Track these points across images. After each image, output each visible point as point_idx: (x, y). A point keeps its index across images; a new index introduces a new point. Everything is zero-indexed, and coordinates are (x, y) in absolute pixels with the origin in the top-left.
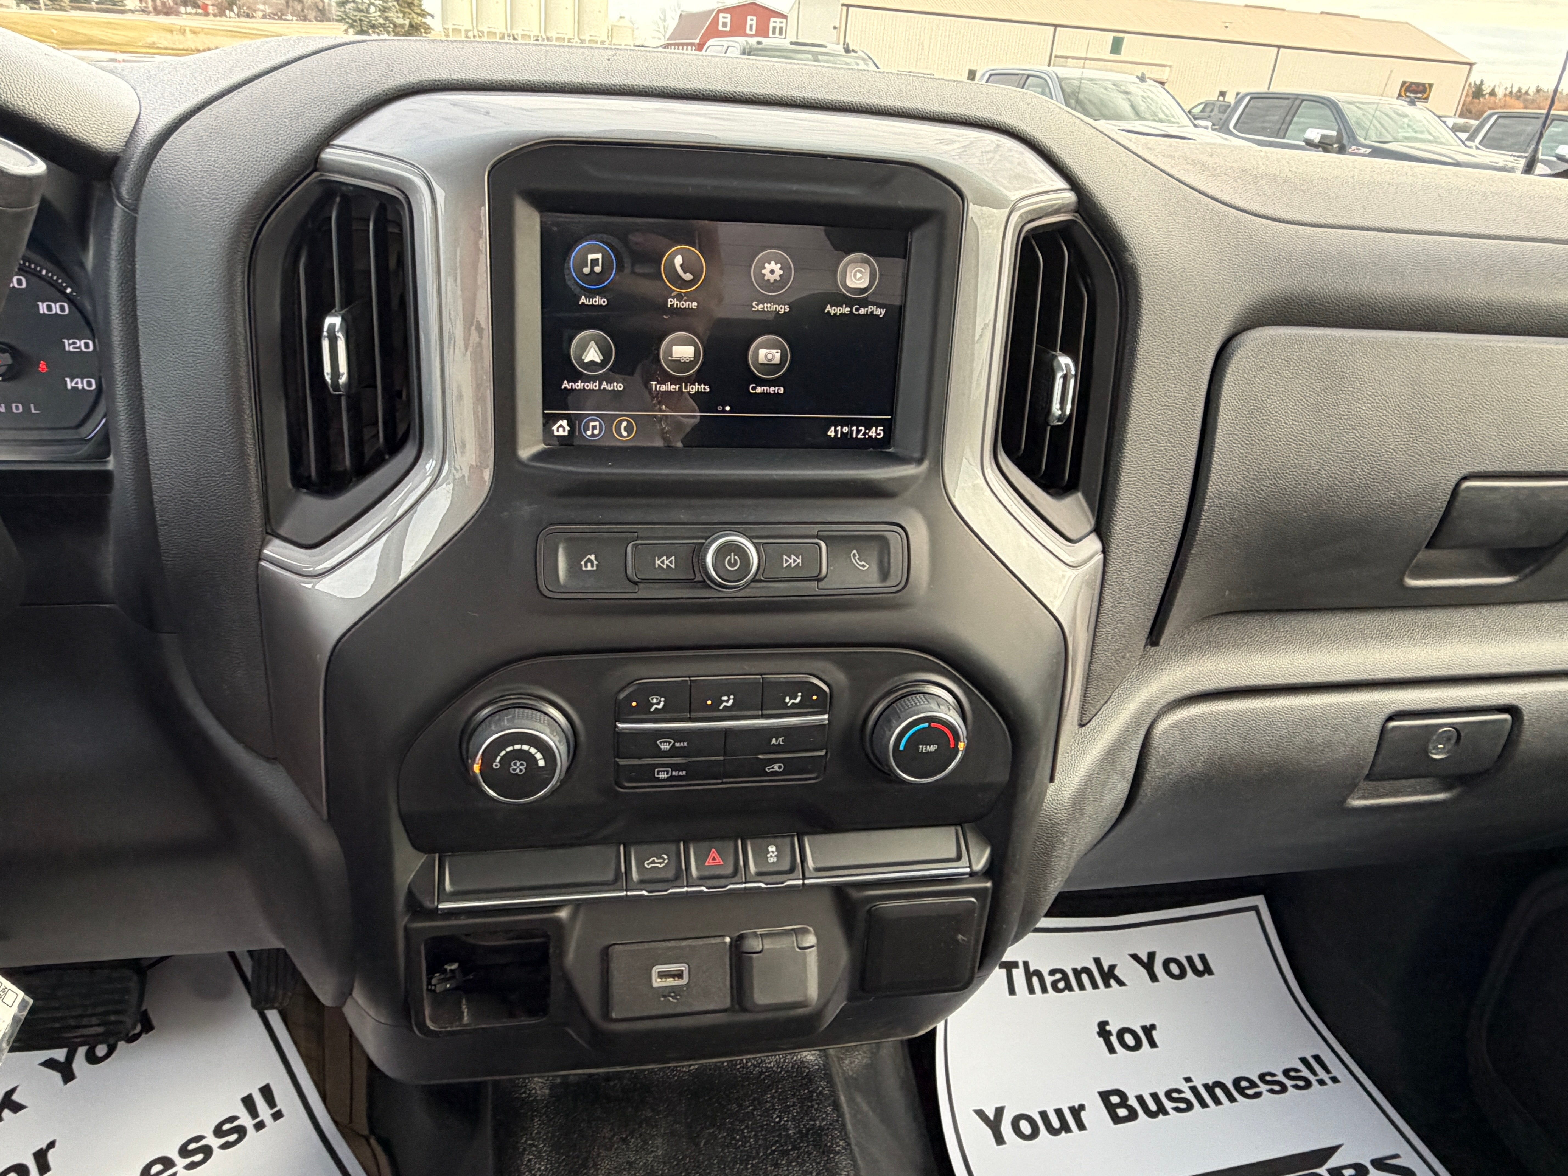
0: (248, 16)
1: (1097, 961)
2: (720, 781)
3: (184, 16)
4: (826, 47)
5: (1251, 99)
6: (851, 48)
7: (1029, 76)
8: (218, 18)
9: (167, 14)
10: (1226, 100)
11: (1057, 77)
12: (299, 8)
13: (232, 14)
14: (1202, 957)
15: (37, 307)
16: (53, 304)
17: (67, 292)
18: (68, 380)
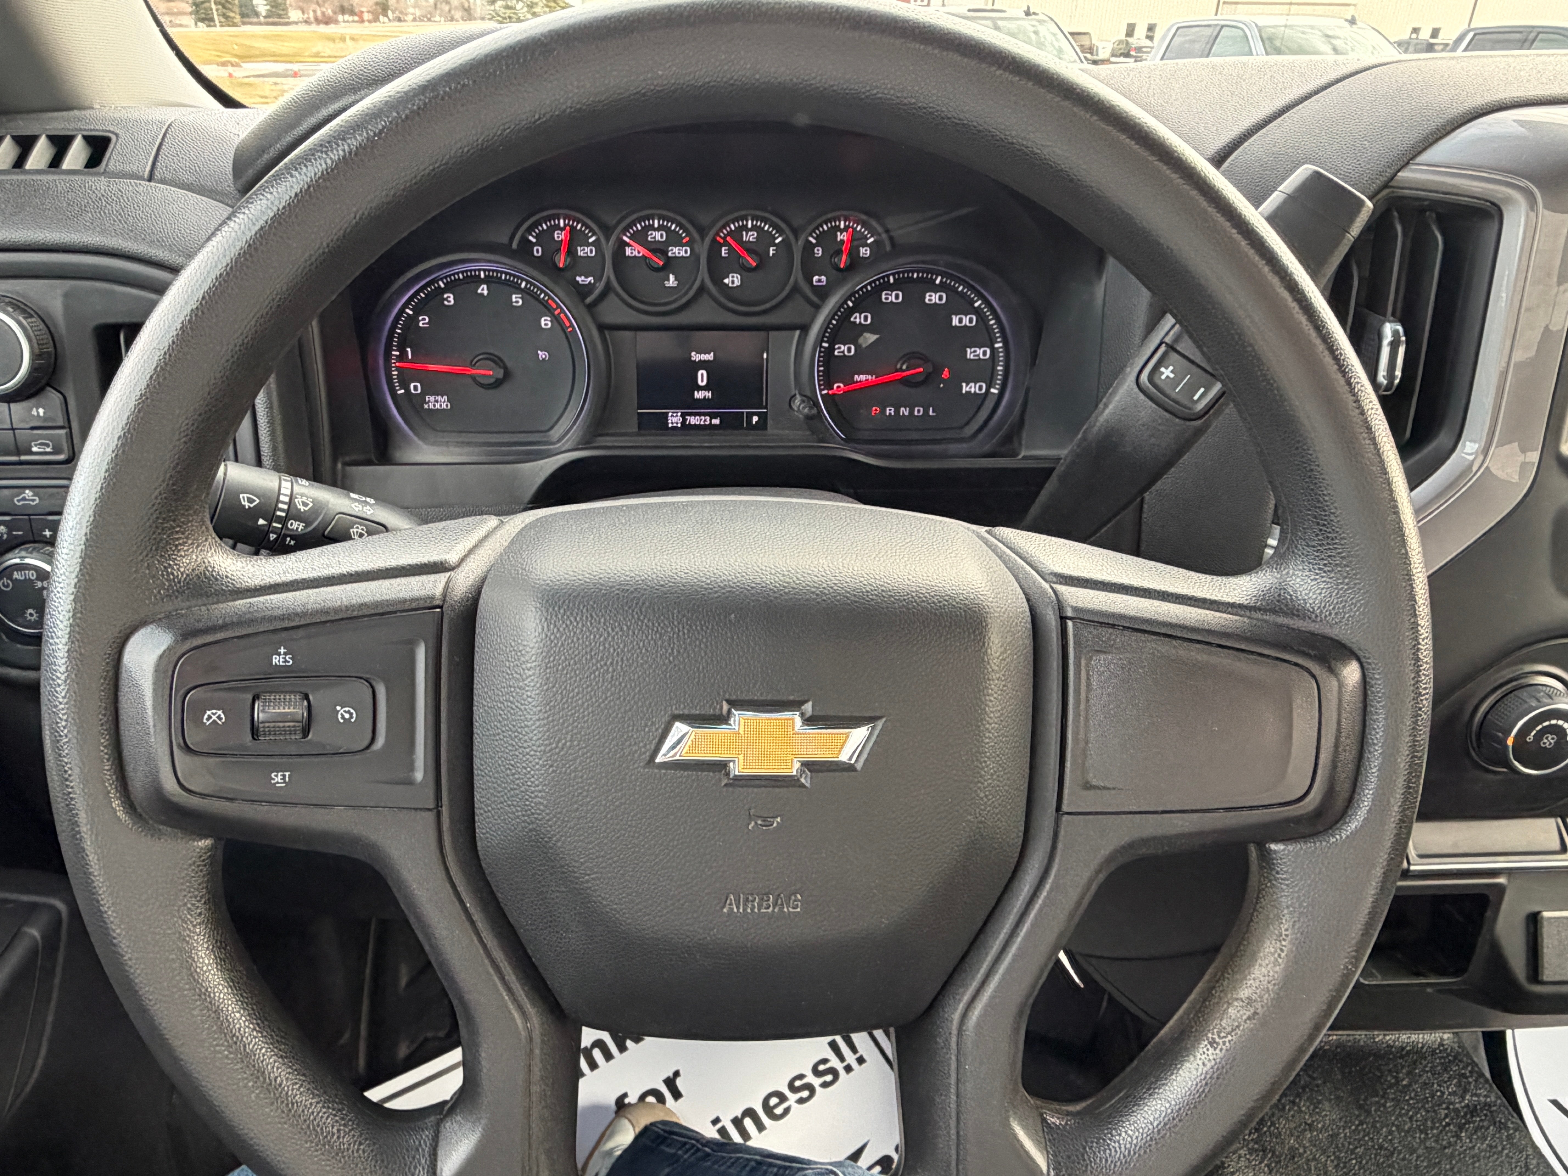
0: (399, 20)
3: (343, 24)
4: (1004, 11)
5: (1475, 35)
6: (1032, 11)
7: (1222, 27)
8: (373, 24)
9: (327, 23)
10: (1420, 37)
11: (1256, 25)
12: (447, 8)
13: (386, 19)
15: (951, 320)
16: (964, 317)
17: (976, 305)
18: (964, 385)
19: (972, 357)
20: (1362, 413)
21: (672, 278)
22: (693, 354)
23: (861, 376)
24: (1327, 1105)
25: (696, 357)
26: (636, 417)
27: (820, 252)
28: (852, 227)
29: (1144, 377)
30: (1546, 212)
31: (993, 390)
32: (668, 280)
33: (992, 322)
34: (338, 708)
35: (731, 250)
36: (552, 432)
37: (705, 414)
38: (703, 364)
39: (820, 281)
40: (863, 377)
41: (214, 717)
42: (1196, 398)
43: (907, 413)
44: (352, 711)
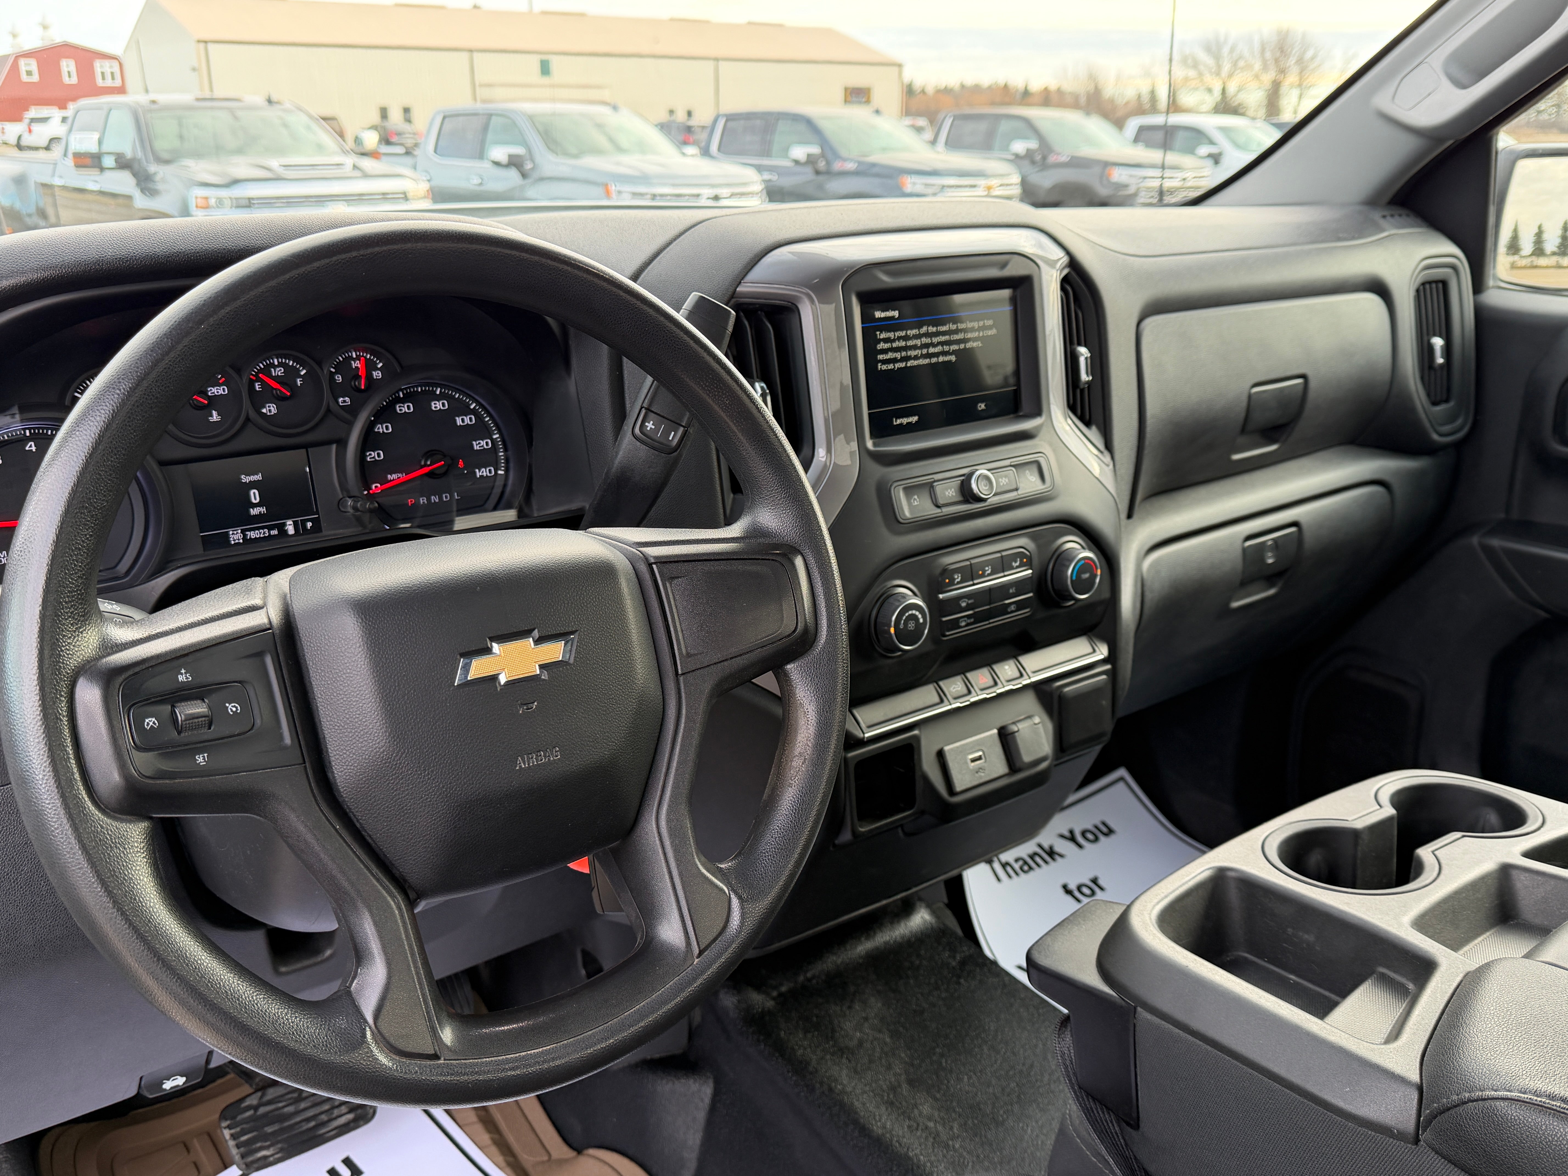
1: (1040, 846)
2: (987, 622)
14: (1104, 824)
15: (455, 420)
16: (465, 417)
17: (472, 407)
18: (477, 471)
19: (478, 448)
20: (767, 422)
21: (214, 413)
22: (243, 477)
23: (393, 475)
24: (872, 1000)
25: (245, 479)
26: (200, 539)
27: (340, 378)
28: (363, 356)
29: (637, 430)
30: (822, 306)
31: (500, 472)
32: (212, 416)
33: (487, 419)
34: (227, 705)
35: (263, 384)
36: (119, 568)
37: (263, 528)
38: (253, 485)
39: (344, 401)
40: (395, 476)
41: (151, 723)
42: (670, 439)
43: (437, 501)
44: (237, 705)
